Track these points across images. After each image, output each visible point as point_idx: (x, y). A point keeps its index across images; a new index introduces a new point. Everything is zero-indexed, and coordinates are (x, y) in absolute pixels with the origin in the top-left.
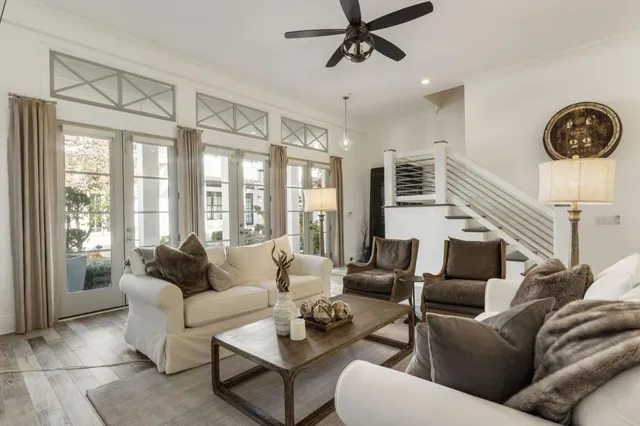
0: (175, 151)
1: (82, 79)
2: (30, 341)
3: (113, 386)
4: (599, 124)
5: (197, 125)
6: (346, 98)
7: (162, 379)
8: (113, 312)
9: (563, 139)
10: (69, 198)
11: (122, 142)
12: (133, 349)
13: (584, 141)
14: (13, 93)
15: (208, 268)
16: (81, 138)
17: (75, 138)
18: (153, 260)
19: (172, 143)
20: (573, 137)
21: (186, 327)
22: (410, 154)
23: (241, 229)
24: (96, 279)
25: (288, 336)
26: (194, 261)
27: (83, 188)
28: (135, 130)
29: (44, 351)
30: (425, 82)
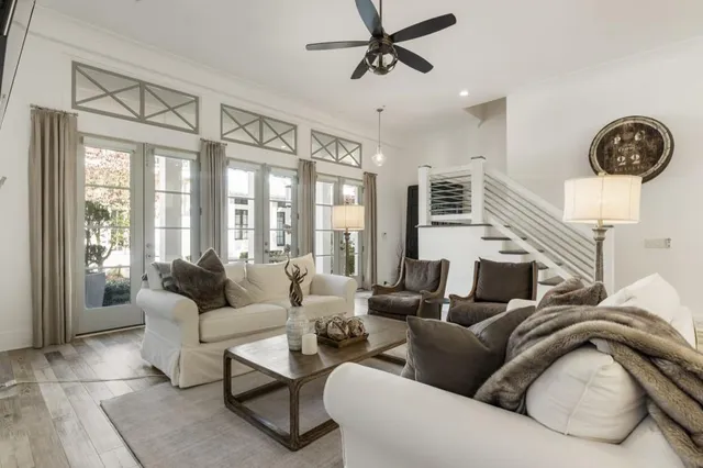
0: (197, 165)
1: (104, 90)
2: (47, 355)
3: (126, 398)
4: (649, 139)
5: (222, 138)
6: (380, 110)
7: (175, 392)
8: (131, 329)
9: (610, 155)
10: (89, 213)
11: (143, 155)
12: (149, 365)
13: (632, 157)
14: (35, 104)
15: (226, 283)
16: (104, 151)
17: (97, 151)
18: (171, 275)
19: (195, 157)
20: (621, 154)
21: (201, 342)
22: (447, 170)
23: (266, 248)
24: (115, 297)
25: (300, 351)
26: (212, 277)
27: (105, 204)
28: (158, 143)
29: (61, 365)
30: (464, 93)
